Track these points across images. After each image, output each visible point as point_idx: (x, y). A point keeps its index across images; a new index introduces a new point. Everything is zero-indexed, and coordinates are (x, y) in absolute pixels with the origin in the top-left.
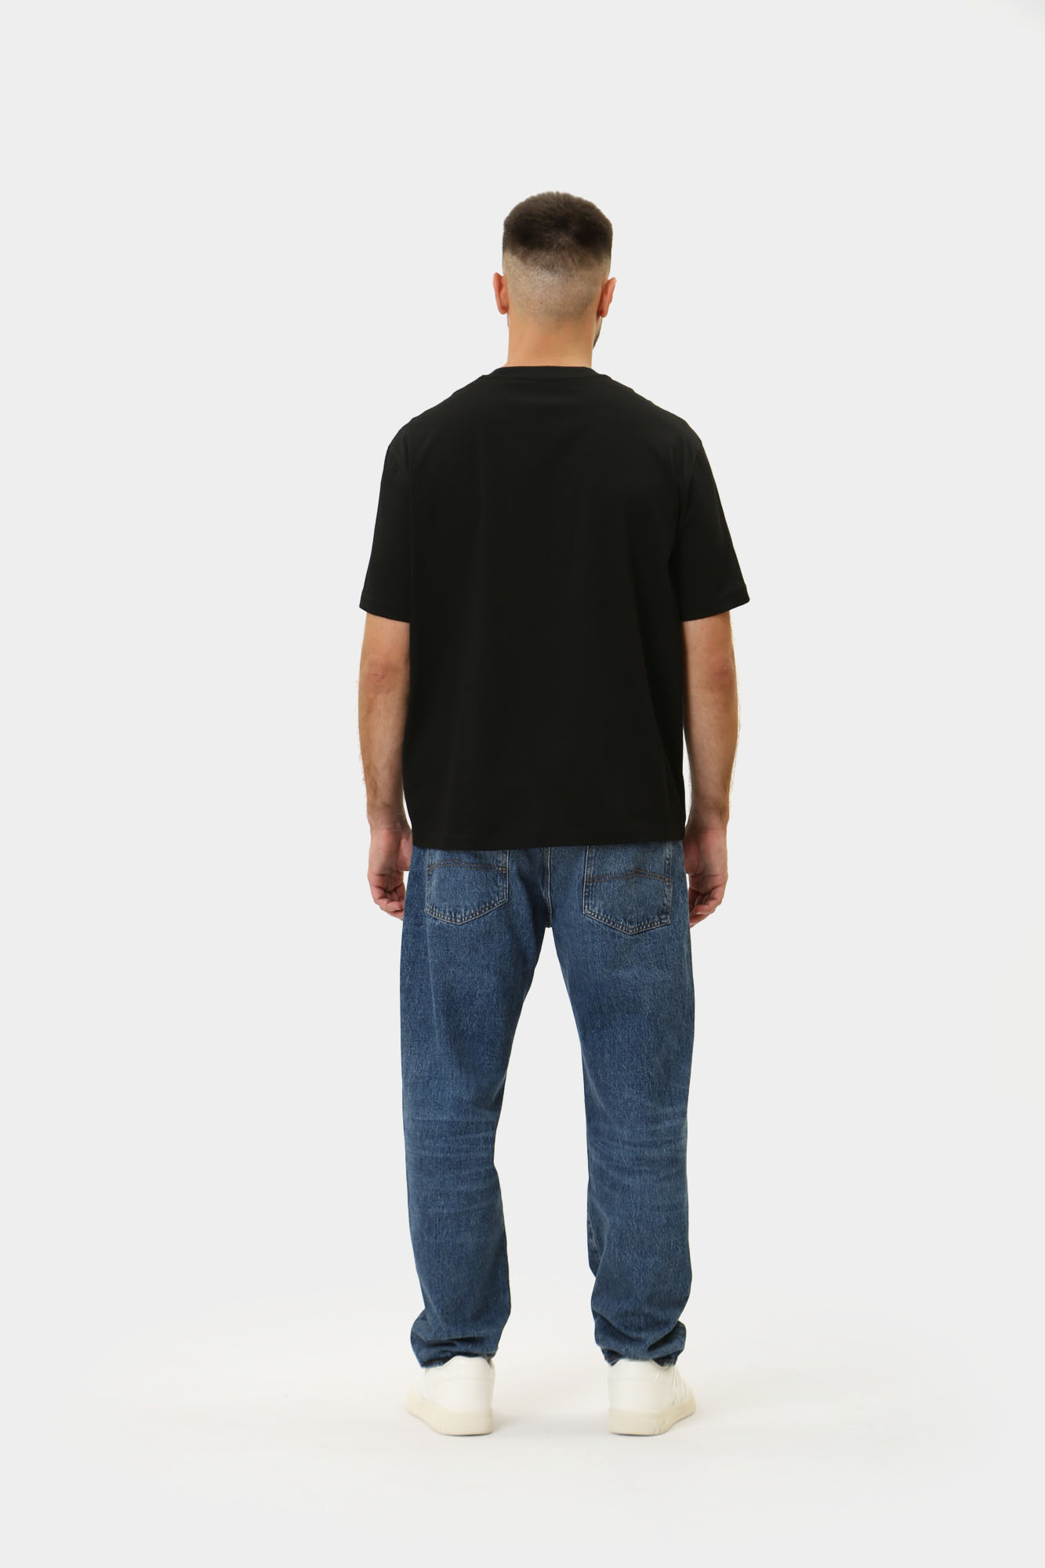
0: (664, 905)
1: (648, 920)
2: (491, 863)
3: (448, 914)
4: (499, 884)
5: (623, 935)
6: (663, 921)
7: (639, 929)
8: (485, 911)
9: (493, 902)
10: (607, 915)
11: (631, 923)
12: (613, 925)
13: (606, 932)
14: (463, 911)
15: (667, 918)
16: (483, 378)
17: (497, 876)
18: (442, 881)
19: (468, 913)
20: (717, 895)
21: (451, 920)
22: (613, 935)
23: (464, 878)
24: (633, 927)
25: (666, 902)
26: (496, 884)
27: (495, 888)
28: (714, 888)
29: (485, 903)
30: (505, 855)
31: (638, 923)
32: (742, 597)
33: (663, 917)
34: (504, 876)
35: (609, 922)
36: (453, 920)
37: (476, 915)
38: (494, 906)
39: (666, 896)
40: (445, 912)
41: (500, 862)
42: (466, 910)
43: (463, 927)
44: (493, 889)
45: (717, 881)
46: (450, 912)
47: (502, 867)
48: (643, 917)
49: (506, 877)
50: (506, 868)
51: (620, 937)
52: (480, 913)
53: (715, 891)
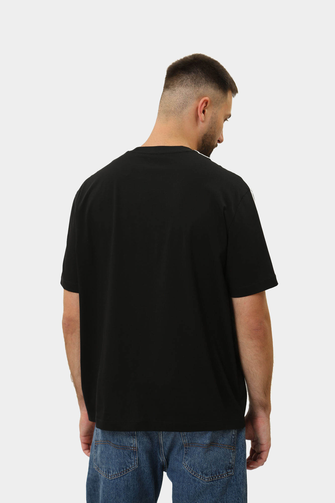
0: (230, 463)
1: (219, 473)
2: (127, 445)
3: (105, 472)
4: (132, 458)
5: (201, 482)
6: (229, 474)
7: (213, 478)
8: (124, 473)
9: (128, 468)
10: (191, 467)
11: (206, 475)
12: (195, 474)
13: (190, 478)
14: (112, 472)
15: (231, 472)
16: (128, 153)
17: (131, 453)
18: (102, 452)
19: (114, 473)
20: (263, 456)
21: (106, 476)
22: (194, 480)
23: (112, 452)
24: (208, 477)
25: (231, 462)
26: (130, 458)
27: (130, 460)
28: (262, 452)
29: (123, 469)
30: (134, 440)
31: (212, 475)
32: (273, 283)
33: (229, 471)
34: (135, 453)
35: (192, 472)
36: (107, 476)
37: (118, 475)
38: (129, 470)
39: (231, 458)
40: (103, 471)
41: (132, 444)
42: (113, 472)
43: (112, 481)
44: (127, 461)
45: (264, 448)
46: (106, 472)
47: (133, 447)
48: (216, 471)
49: (136, 453)
50: (136, 447)
51: (199, 483)
52: (121, 474)
53: (262, 453)
